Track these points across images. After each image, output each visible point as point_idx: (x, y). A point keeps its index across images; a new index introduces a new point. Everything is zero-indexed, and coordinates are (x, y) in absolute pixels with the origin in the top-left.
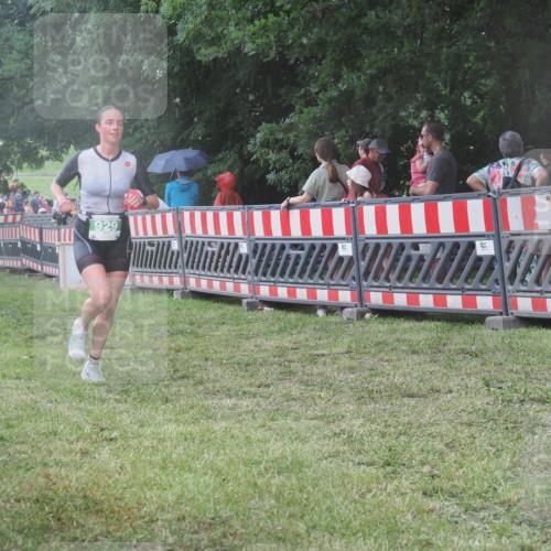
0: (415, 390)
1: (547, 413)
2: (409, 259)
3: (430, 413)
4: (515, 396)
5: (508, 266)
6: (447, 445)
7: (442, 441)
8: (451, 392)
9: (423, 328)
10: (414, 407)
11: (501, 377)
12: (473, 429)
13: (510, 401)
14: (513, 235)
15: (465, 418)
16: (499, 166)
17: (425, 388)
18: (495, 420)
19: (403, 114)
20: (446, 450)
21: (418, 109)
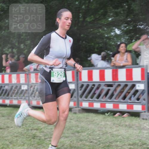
0: (2, 127)
1: (38, 133)
2: (3, 90)
3: (6, 134)
4: (30, 128)
5: (30, 92)
6: (10, 142)
7: (8, 141)
8: (12, 127)
9: (6, 110)
10: (2, 132)
11: (26, 123)
12: (18, 138)
13: (28, 130)
14: (32, 84)
15: (16, 135)
16: (32, 65)
17: (5, 126)
18: (24, 135)
19: (4, 50)
20: (9, 144)
21: (9, 49)
